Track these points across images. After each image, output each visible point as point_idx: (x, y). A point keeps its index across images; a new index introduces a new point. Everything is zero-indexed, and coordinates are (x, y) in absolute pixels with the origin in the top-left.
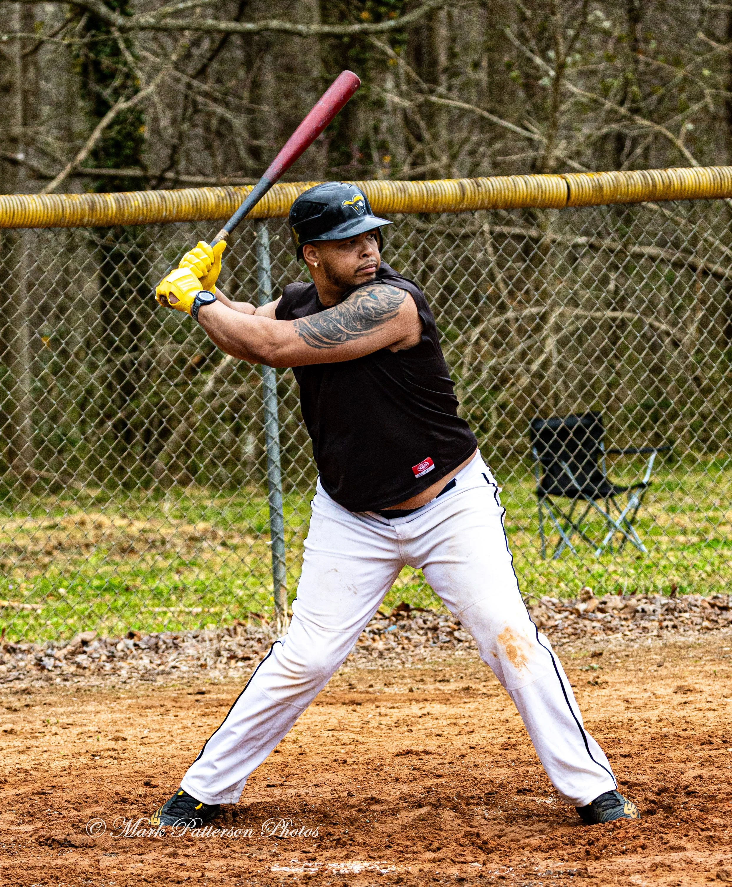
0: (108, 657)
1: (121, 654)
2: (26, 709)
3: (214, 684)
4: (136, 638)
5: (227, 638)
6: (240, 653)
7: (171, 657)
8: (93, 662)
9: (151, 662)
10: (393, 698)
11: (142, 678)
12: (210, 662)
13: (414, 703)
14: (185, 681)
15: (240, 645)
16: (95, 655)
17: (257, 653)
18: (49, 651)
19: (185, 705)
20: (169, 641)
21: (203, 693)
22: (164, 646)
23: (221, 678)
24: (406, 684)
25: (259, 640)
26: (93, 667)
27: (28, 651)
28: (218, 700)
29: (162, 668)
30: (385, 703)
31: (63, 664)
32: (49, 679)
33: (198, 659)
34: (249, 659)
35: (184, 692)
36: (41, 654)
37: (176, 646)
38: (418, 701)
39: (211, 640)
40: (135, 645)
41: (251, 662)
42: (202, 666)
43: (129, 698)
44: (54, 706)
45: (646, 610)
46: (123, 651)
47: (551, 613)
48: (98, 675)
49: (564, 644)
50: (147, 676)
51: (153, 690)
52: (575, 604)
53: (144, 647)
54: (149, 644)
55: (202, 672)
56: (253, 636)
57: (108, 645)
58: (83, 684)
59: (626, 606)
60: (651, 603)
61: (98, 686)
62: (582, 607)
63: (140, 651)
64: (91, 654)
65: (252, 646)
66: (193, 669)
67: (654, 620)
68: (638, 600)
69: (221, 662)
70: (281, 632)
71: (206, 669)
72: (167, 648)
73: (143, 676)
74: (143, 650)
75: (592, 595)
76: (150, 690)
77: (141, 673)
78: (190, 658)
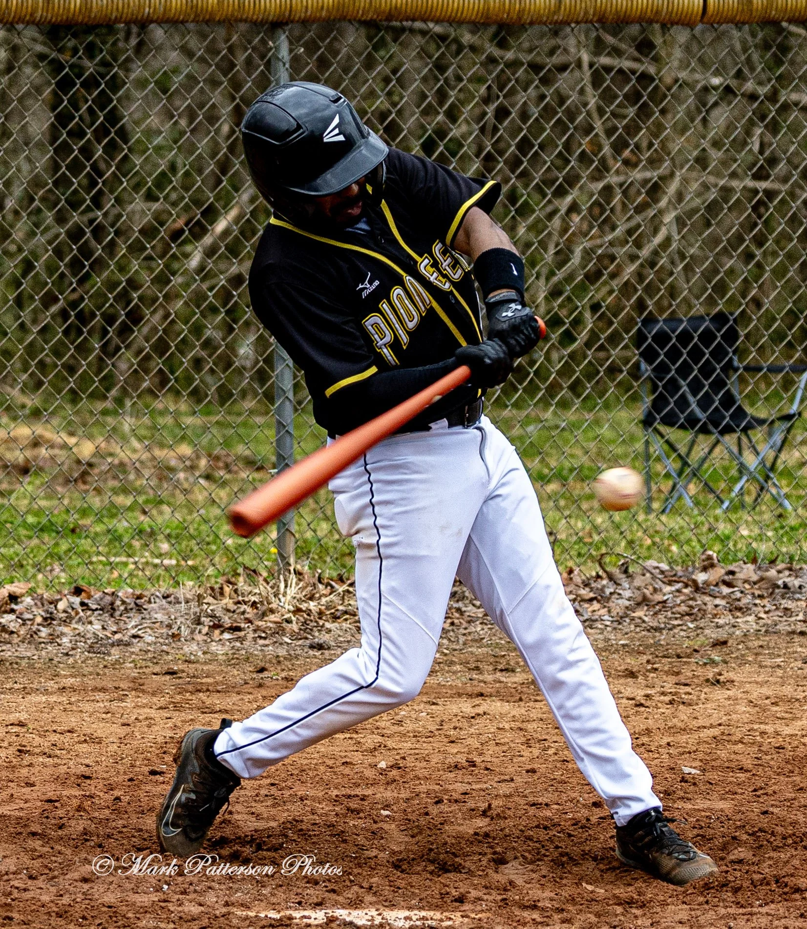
0: (45, 619)
1: (63, 616)
3: (189, 662)
4: (83, 594)
5: (209, 599)
6: (227, 621)
7: (132, 622)
8: (23, 624)
9: (104, 628)
11: (91, 649)
12: (185, 632)
13: (465, 698)
14: (150, 655)
15: (228, 611)
16: (27, 616)
17: (249, 621)
19: (150, 689)
20: (130, 601)
21: (173, 673)
22: (122, 608)
23: (200, 653)
24: (455, 673)
25: (254, 605)
26: (23, 631)
28: (194, 682)
29: (117, 636)
30: (424, 698)
33: (169, 626)
34: (238, 629)
35: (147, 671)
37: (139, 608)
38: (470, 696)
39: (188, 602)
40: (82, 604)
41: (242, 634)
42: (173, 636)
43: (72, 676)
45: (790, 585)
46: (65, 611)
47: (659, 585)
48: (29, 643)
49: (674, 627)
50: (97, 647)
51: (105, 667)
52: (693, 573)
53: (94, 607)
54: (102, 603)
55: (173, 645)
56: (246, 599)
57: (46, 603)
58: (9, 653)
59: (762, 579)
60: (797, 577)
61: (29, 658)
62: (701, 577)
63: (89, 613)
64: (21, 614)
65: (243, 613)
66: (161, 641)
67: (801, 600)
68: (779, 572)
69: (200, 632)
70: (285, 595)
71: (179, 640)
72: (127, 610)
73: (91, 647)
74: (94, 611)
75: (715, 561)
76: (101, 666)
77: (90, 642)
78: (158, 625)
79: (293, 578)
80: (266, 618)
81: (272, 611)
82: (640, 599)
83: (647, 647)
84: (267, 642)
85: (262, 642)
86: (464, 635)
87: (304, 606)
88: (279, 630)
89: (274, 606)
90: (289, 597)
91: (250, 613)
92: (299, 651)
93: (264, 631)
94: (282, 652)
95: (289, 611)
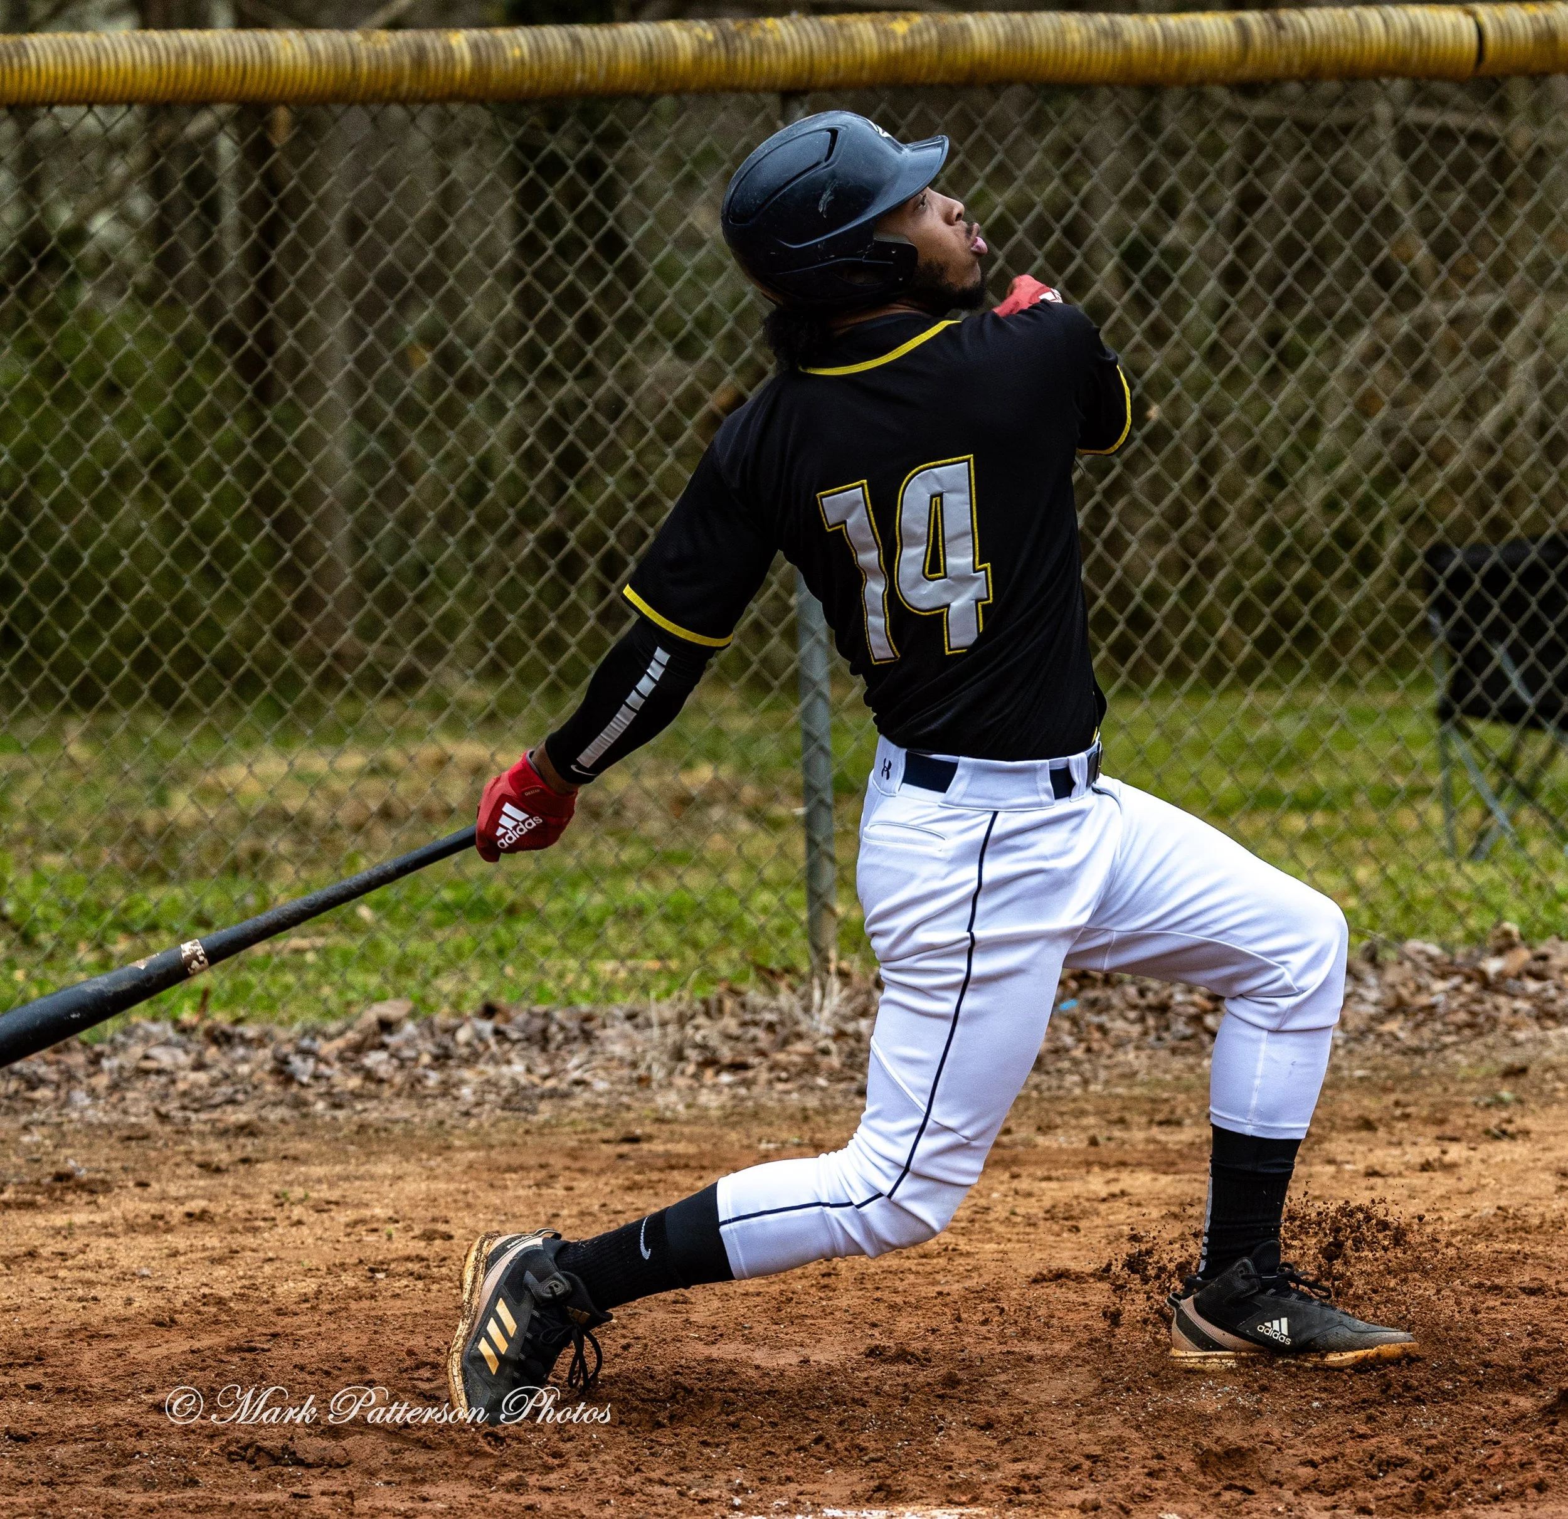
0: (436, 1058)
1: (464, 1051)
2: (242, 1168)
3: (662, 1121)
4: (498, 1018)
5: (701, 1020)
6: (726, 1054)
7: (574, 1064)
8: (401, 1067)
9: (529, 1070)
10: (1051, 1159)
11: (507, 1104)
12: (658, 1073)
13: (1096, 1169)
14: (601, 1112)
15: (729, 1037)
16: (408, 1053)
17: (762, 1053)
18: (306, 1043)
19: (594, 1166)
20: (573, 1025)
21: (634, 1140)
22: (560, 1037)
23: (681, 1108)
24: (1085, 1129)
25: (770, 1027)
26: (398, 1079)
27: (260, 1042)
28: (668, 1155)
29: (551, 1083)
30: (1031, 1170)
31: (335, 1072)
32: (299, 1103)
33: (634, 1065)
34: (744, 1066)
35: (595, 1137)
36: (287, 1049)
37: (587, 1037)
38: (1105, 1166)
39: (663, 1024)
40: (497, 1032)
41: (750, 1074)
42: (640, 1080)
43: (473, 1147)
44: (305, 1162)
46: (468, 1044)
47: (1425, 979)
48: (410, 1096)
49: (1445, 1046)
50: (516, 1100)
51: (527, 1132)
52: (1479, 959)
53: (515, 1036)
54: (528, 1030)
55: (639, 1095)
56: (758, 1017)
57: (438, 1032)
58: (375, 1115)
61: (406, 1121)
62: (1493, 966)
63: (507, 1046)
64: (398, 1049)
65: (754, 1039)
66: (620, 1088)
69: (683, 1073)
70: (821, 1009)
71: (648, 1087)
72: (568, 1040)
73: (507, 1101)
74: (514, 1042)
75: (1516, 939)
76: (521, 1131)
77: (505, 1093)
78: (615, 1063)
79: (835, 984)
80: (790, 1048)
82: (1392, 1003)
83: (1400, 1080)
84: (789, 1086)
85: (780, 1086)
86: (1106, 1067)
87: (850, 1027)
88: (810, 1066)
89: (803, 1028)
90: (826, 1014)
91: (764, 1039)
92: (839, 1100)
93: (785, 1069)
94: (812, 1102)
95: (826, 1036)
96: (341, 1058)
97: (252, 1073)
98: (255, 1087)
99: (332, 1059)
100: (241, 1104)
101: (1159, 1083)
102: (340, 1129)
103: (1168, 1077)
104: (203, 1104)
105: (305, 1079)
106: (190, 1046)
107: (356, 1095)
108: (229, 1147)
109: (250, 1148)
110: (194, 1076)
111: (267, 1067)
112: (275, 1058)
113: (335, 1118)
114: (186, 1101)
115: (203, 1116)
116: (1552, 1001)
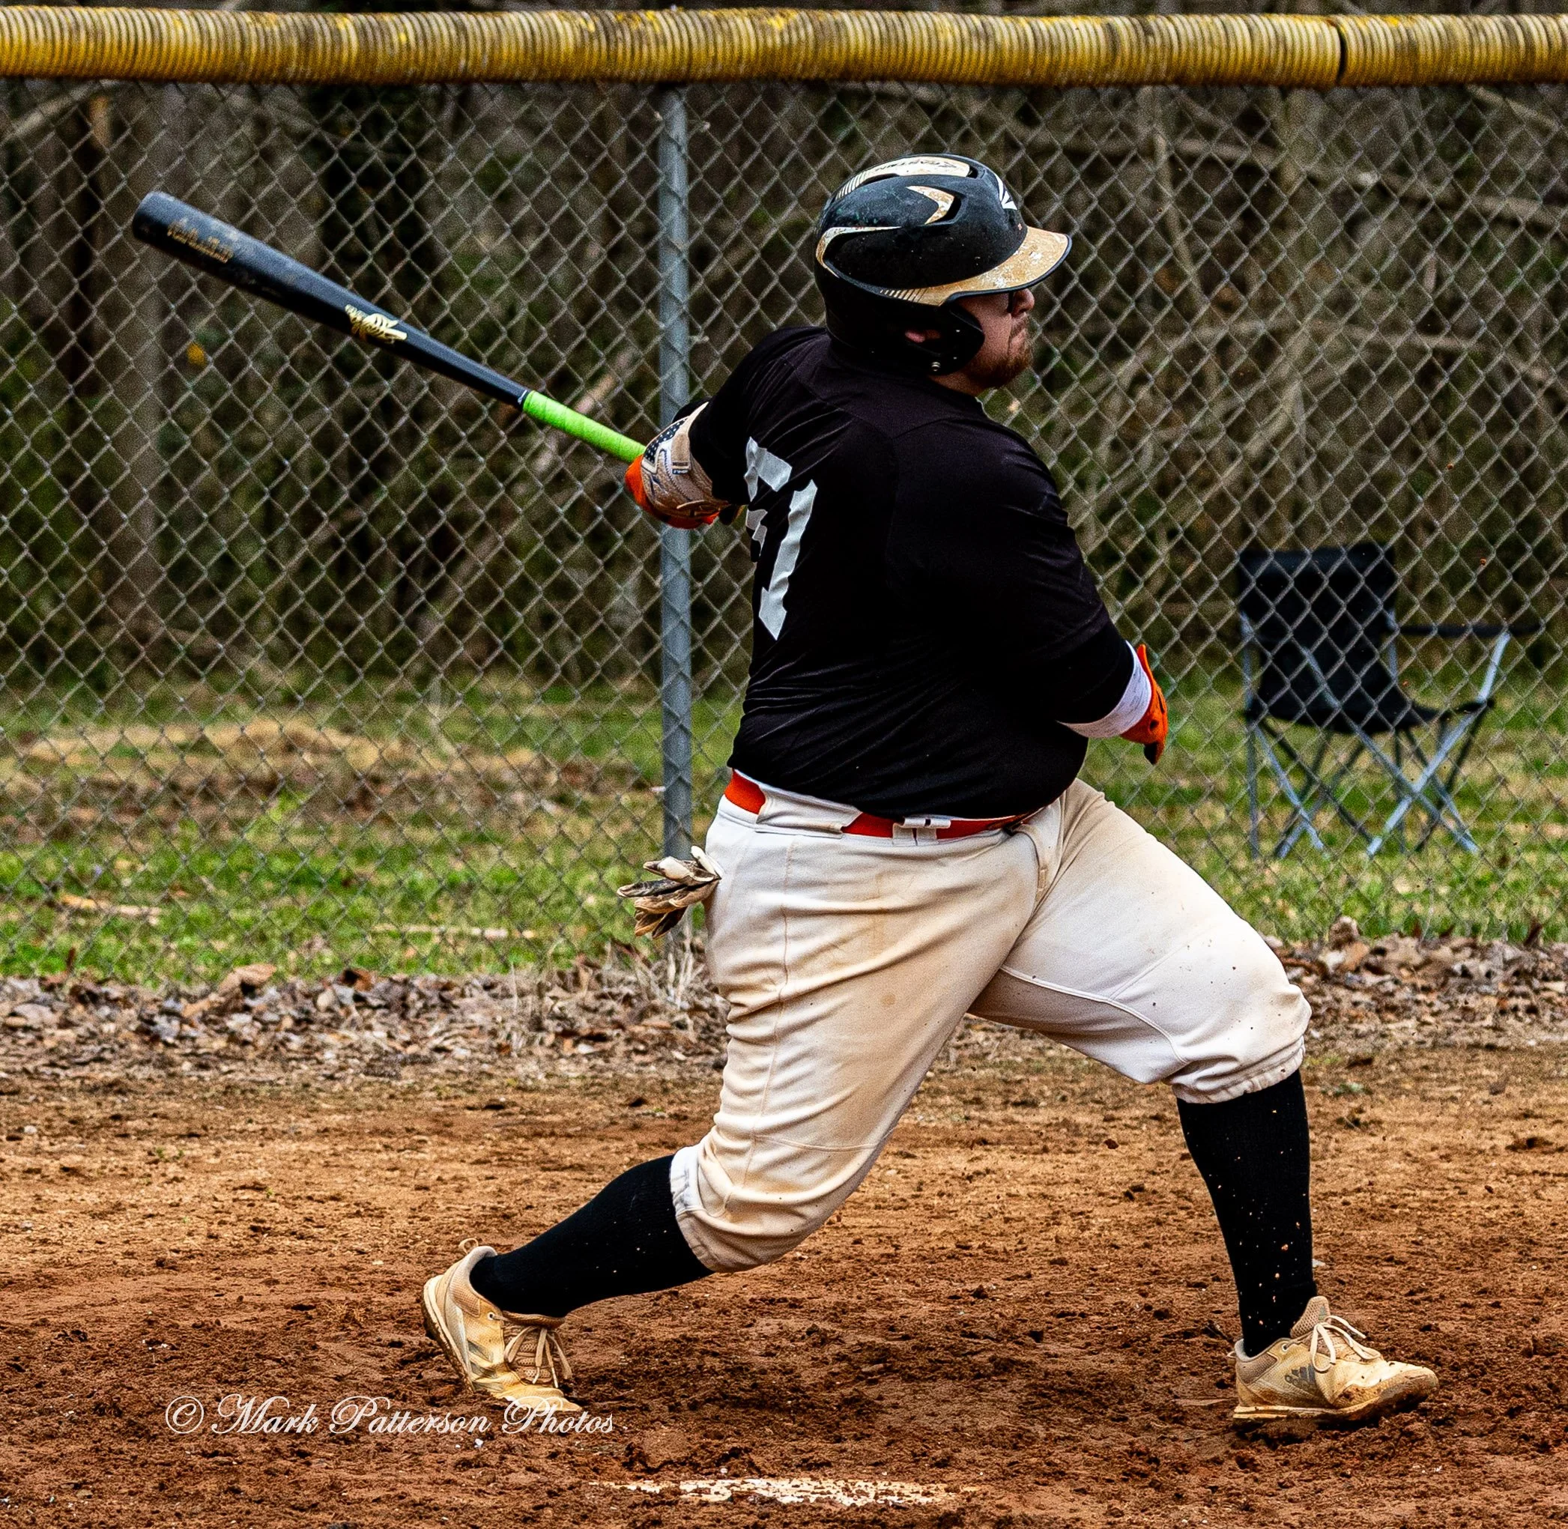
0: (298, 1022)
1: (327, 1016)
3: (523, 1089)
4: (359, 984)
5: (557, 991)
6: (584, 1025)
7: (435, 1027)
8: (265, 1030)
9: (390, 1036)
11: (370, 1069)
12: (518, 1042)
14: (463, 1079)
15: (586, 1009)
16: (269, 1017)
17: (619, 1025)
18: (170, 1004)
20: (432, 993)
21: (497, 1107)
22: (419, 1004)
23: (541, 1077)
25: (627, 1000)
26: (262, 1042)
27: (124, 1002)
29: (412, 1049)
31: (199, 1032)
32: (165, 1063)
33: (493, 1033)
34: (602, 1038)
35: (458, 1103)
36: (153, 1009)
37: (446, 1005)
39: (522, 994)
40: (357, 998)
41: (608, 1045)
42: (500, 1048)
43: (339, 1111)
45: (1472, 971)
46: (329, 1010)
48: (273, 1059)
50: (379, 1065)
51: (392, 1097)
52: (1319, 952)
53: (375, 1003)
54: (389, 997)
55: (499, 1063)
56: (615, 990)
57: (299, 996)
58: (241, 1076)
59: (1427, 962)
60: (1483, 958)
61: (271, 1083)
62: (1332, 958)
63: (367, 1012)
64: (261, 1013)
65: (611, 1012)
66: (481, 1056)
67: (1487, 994)
68: (1456, 950)
69: (541, 1043)
70: (676, 984)
71: (509, 1056)
72: (426, 1008)
73: (369, 1066)
74: (375, 1008)
75: (1355, 933)
76: (385, 1096)
77: (367, 1058)
78: (474, 1032)
79: (689, 959)
80: (646, 1022)
81: (655, 1010)
84: (647, 1058)
85: (638, 1059)
86: (958, 1048)
87: (705, 1002)
88: (667, 1040)
89: (658, 1002)
90: (682, 988)
91: (622, 1013)
92: (697, 1074)
93: (643, 1042)
94: (670, 1074)
95: (682, 1010)
96: (205, 1019)
97: (118, 1032)
98: (122, 1046)
99: (196, 1021)
100: (108, 1062)
101: (1010, 1065)
102: (208, 1089)
103: (1019, 1059)
104: (73, 1061)
105: (170, 1040)
106: (56, 1005)
107: (221, 1056)
108: (99, 1104)
109: (119, 1106)
110: (60, 1033)
111: (133, 1027)
112: (140, 1018)
113: (201, 1078)
114: (54, 1058)
115: (70, 1073)
116: (1391, 994)
